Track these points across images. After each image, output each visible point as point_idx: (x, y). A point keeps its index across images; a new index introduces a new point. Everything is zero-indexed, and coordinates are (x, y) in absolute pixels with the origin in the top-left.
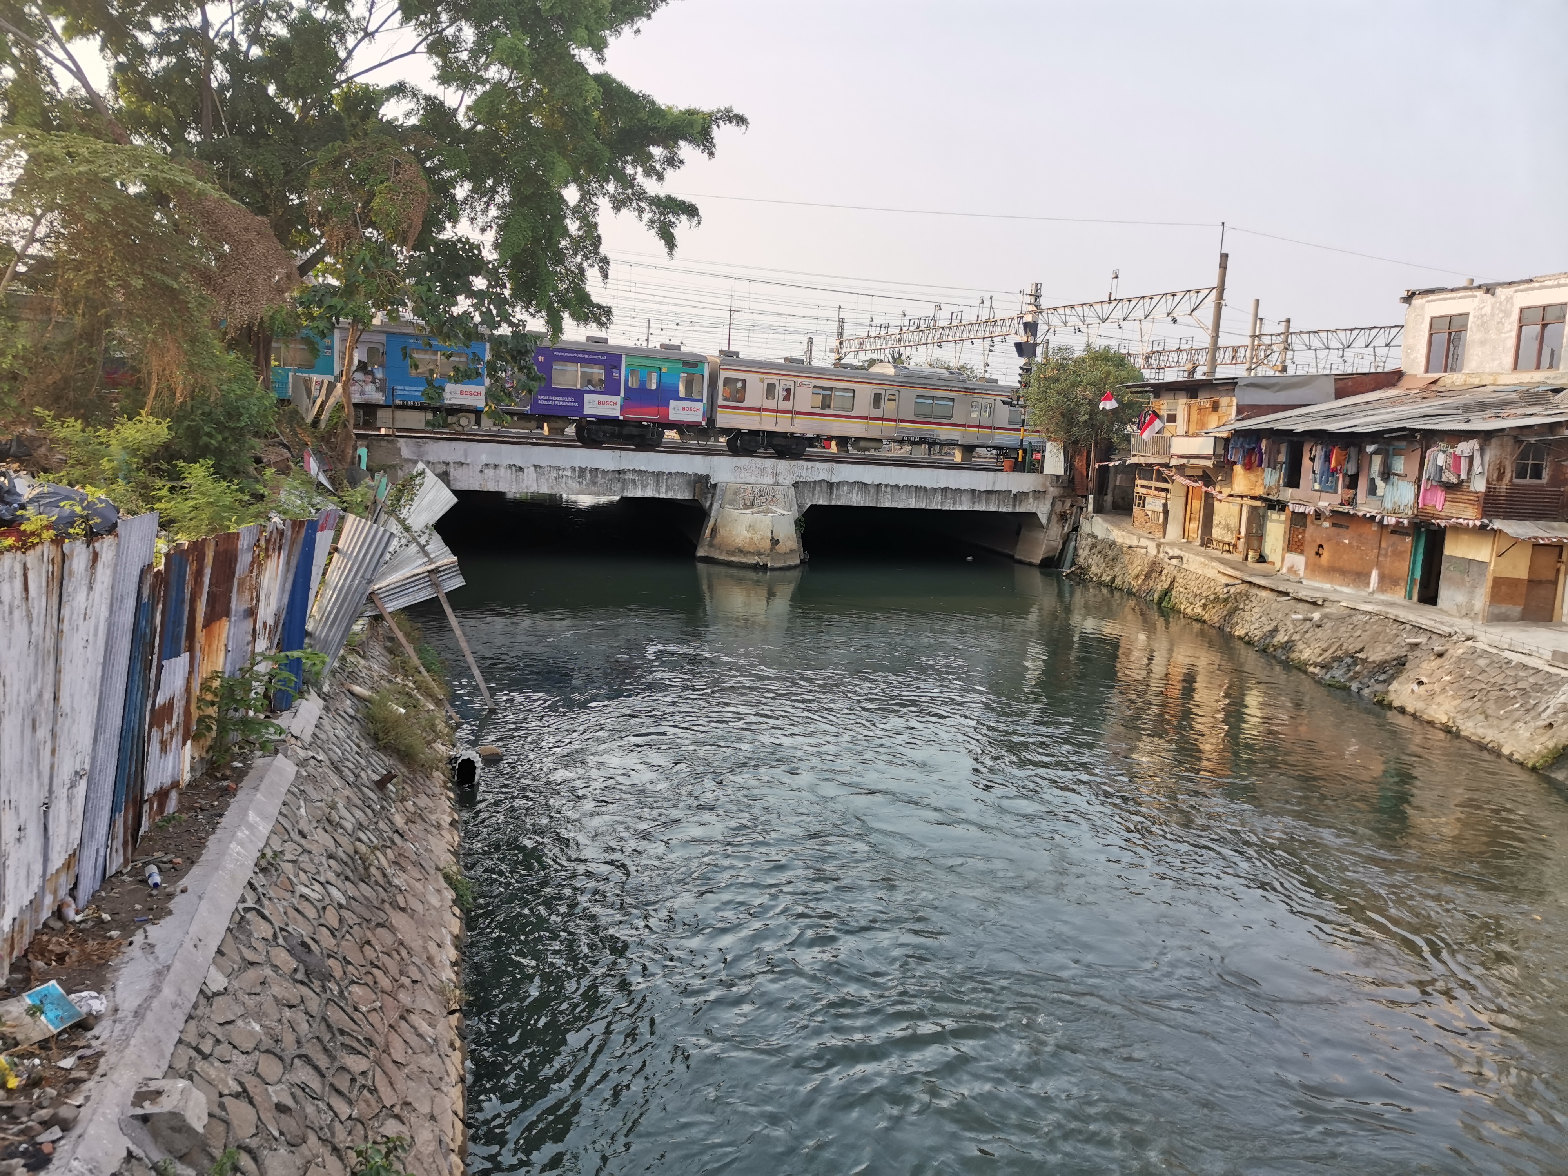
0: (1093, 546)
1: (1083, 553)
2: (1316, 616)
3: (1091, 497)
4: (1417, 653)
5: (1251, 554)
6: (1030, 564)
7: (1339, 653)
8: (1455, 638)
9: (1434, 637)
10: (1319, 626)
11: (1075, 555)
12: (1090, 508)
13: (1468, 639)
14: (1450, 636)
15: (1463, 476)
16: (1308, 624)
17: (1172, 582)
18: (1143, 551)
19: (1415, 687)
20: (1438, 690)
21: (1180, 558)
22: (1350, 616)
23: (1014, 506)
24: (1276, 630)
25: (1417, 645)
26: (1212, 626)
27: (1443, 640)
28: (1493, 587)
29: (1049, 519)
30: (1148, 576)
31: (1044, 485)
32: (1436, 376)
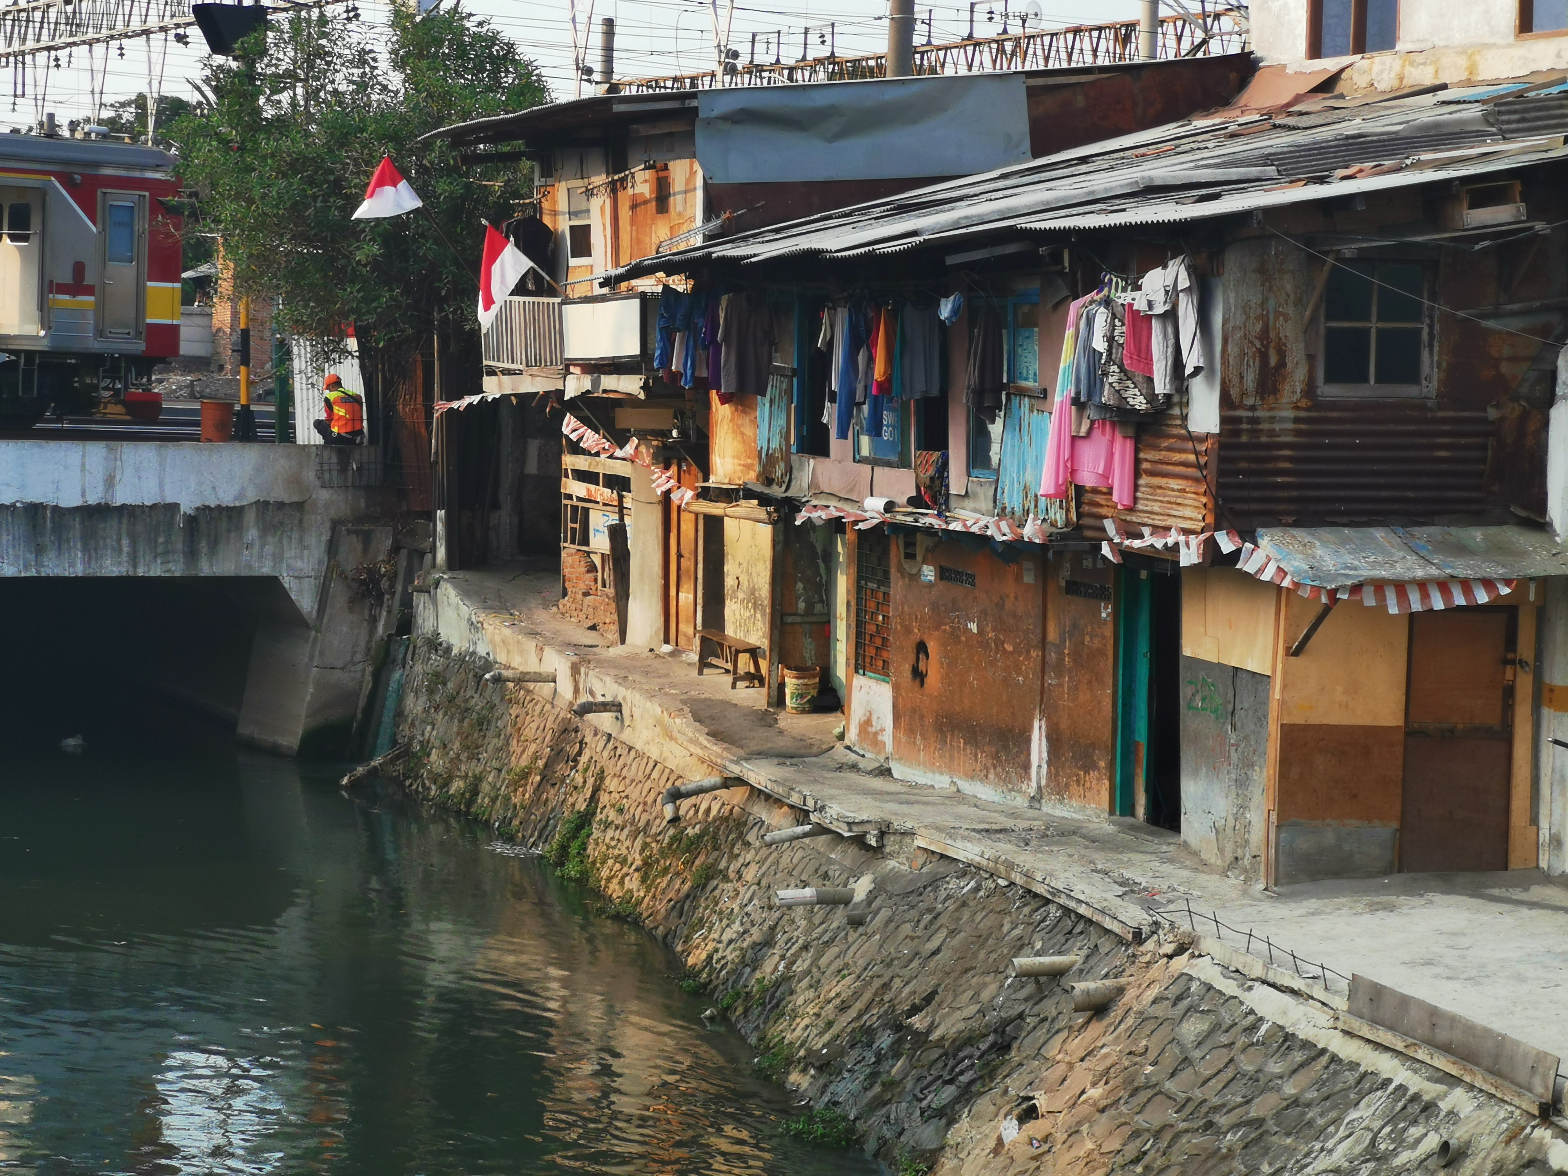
0: (438, 679)
1: (415, 705)
2: (862, 888)
3: (441, 514)
4: (1049, 1007)
5: (791, 684)
6: (275, 752)
7: (872, 1018)
8: (1150, 945)
9: (1105, 945)
10: (856, 922)
11: (400, 714)
12: (441, 553)
13: (1180, 950)
14: (1139, 937)
15: (1162, 385)
16: (839, 917)
17: (596, 790)
18: (546, 689)
19: (1010, 1130)
20: (1060, 1136)
21: (615, 707)
22: (935, 882)
23: (192, 554)
24: (768, 942)
25: (1057, 974)
26: (650, 935)
27: (1120, 956)
28: (1285, 762)
29: (323, 597)
30: (548, 777)
31: (295, 481)
32: (1329, 65)
